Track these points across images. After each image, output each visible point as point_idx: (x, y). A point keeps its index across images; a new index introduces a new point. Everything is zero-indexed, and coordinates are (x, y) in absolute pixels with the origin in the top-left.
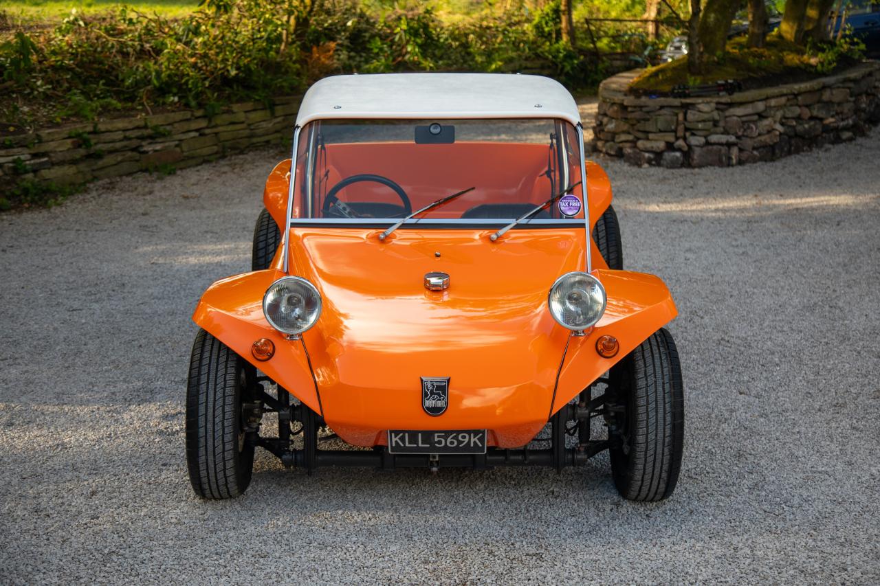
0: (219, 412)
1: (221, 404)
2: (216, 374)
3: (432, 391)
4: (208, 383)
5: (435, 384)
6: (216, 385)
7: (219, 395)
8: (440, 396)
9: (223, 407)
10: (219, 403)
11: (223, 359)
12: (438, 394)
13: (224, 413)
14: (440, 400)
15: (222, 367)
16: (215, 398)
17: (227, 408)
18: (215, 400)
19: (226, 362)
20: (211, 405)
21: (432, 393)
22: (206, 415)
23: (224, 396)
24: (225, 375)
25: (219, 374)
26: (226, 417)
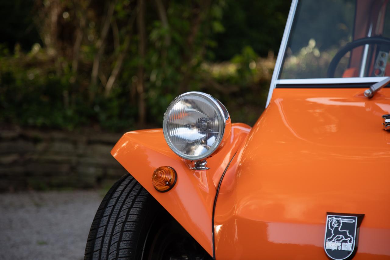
0: (113, 248)
1: (117, 239)
2: (121, 207)
3: (336, 230)
4: (110, 215)
5: (341, 220)
6: (117, 218)
7: (118, 229)
8: (346, 237)
9: (119, 243)
10: (116, 238)
11: (133, 193)
12: (344, 234)
13: (118, 249)
14: (346, 242)
15: (129, 200)
16: (112, 232)
17: (123, 245)
18: (112, 235)
19: (136, 197)
20: (107, 239)
21: (337, 232)
22: (101, 250)
23: (122, 232)
24: (130, 209)
25: (125, 207)
26: (121, 254)
